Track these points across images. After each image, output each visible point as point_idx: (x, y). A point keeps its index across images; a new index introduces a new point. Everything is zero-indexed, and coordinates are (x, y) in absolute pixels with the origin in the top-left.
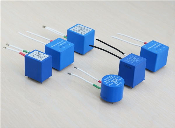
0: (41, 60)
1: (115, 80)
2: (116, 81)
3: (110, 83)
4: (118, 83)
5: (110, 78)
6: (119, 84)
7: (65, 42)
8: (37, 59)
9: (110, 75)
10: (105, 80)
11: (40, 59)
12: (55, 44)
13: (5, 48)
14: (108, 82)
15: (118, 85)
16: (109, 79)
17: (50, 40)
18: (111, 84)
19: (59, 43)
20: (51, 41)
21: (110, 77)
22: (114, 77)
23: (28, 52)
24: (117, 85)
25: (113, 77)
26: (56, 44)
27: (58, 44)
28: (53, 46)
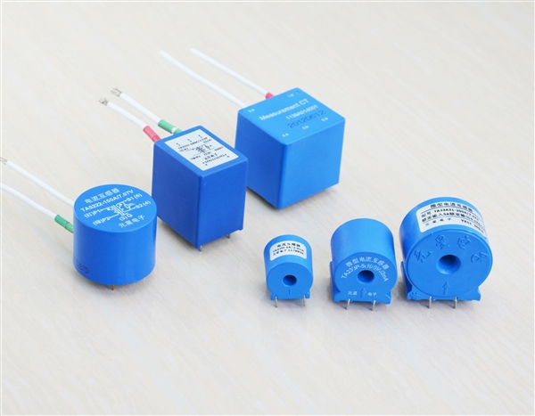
0: (203, 168)
1: (123, 207)
2: (125, 209)
3: (99, 216)
4: (130, 219)
5: (108, 198)
6: (135, 220)
7: (312, 108)
8: (192, 161)
9: (110, 187)
10: (88, 205)
11: (202, 164)
12: (276, 110)
13: (105, 103)
14: (95, 213)
15: (129, 223)
16: (101, 201)
17: (265, 93)
18: (104, 220)
19: (292, 107)
20: (268, 96)
21: (108, 193)
22: (125, 194)
23: (174, 130)
24: (122, 225)
25: (121, 193)
26: (280, 112)
27: (284, 110)
28: (267, 117)
